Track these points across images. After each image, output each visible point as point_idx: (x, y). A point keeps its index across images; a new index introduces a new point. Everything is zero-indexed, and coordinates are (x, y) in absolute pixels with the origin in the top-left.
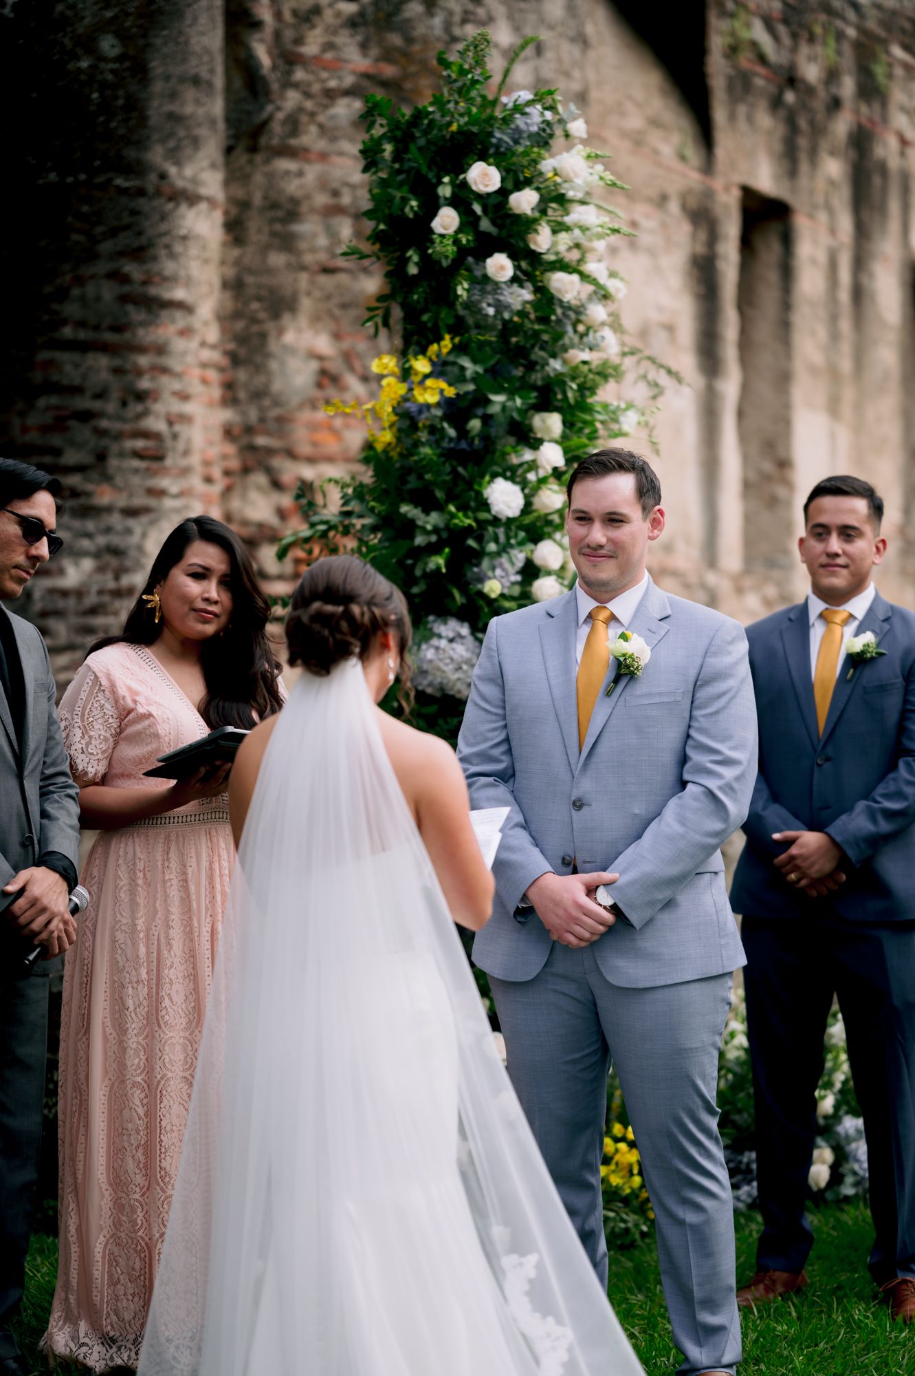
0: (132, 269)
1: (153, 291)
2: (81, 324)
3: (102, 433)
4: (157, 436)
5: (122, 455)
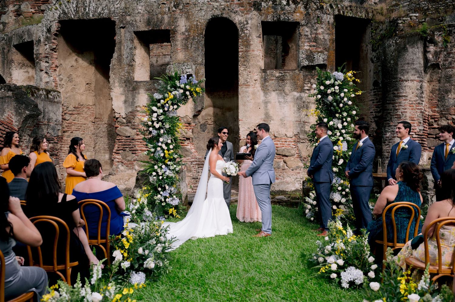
0: (396, 92)
1: (399, 95)
2: (389, 101)
3: (391, 115)
4: (400, 115)
5: (394, 118)
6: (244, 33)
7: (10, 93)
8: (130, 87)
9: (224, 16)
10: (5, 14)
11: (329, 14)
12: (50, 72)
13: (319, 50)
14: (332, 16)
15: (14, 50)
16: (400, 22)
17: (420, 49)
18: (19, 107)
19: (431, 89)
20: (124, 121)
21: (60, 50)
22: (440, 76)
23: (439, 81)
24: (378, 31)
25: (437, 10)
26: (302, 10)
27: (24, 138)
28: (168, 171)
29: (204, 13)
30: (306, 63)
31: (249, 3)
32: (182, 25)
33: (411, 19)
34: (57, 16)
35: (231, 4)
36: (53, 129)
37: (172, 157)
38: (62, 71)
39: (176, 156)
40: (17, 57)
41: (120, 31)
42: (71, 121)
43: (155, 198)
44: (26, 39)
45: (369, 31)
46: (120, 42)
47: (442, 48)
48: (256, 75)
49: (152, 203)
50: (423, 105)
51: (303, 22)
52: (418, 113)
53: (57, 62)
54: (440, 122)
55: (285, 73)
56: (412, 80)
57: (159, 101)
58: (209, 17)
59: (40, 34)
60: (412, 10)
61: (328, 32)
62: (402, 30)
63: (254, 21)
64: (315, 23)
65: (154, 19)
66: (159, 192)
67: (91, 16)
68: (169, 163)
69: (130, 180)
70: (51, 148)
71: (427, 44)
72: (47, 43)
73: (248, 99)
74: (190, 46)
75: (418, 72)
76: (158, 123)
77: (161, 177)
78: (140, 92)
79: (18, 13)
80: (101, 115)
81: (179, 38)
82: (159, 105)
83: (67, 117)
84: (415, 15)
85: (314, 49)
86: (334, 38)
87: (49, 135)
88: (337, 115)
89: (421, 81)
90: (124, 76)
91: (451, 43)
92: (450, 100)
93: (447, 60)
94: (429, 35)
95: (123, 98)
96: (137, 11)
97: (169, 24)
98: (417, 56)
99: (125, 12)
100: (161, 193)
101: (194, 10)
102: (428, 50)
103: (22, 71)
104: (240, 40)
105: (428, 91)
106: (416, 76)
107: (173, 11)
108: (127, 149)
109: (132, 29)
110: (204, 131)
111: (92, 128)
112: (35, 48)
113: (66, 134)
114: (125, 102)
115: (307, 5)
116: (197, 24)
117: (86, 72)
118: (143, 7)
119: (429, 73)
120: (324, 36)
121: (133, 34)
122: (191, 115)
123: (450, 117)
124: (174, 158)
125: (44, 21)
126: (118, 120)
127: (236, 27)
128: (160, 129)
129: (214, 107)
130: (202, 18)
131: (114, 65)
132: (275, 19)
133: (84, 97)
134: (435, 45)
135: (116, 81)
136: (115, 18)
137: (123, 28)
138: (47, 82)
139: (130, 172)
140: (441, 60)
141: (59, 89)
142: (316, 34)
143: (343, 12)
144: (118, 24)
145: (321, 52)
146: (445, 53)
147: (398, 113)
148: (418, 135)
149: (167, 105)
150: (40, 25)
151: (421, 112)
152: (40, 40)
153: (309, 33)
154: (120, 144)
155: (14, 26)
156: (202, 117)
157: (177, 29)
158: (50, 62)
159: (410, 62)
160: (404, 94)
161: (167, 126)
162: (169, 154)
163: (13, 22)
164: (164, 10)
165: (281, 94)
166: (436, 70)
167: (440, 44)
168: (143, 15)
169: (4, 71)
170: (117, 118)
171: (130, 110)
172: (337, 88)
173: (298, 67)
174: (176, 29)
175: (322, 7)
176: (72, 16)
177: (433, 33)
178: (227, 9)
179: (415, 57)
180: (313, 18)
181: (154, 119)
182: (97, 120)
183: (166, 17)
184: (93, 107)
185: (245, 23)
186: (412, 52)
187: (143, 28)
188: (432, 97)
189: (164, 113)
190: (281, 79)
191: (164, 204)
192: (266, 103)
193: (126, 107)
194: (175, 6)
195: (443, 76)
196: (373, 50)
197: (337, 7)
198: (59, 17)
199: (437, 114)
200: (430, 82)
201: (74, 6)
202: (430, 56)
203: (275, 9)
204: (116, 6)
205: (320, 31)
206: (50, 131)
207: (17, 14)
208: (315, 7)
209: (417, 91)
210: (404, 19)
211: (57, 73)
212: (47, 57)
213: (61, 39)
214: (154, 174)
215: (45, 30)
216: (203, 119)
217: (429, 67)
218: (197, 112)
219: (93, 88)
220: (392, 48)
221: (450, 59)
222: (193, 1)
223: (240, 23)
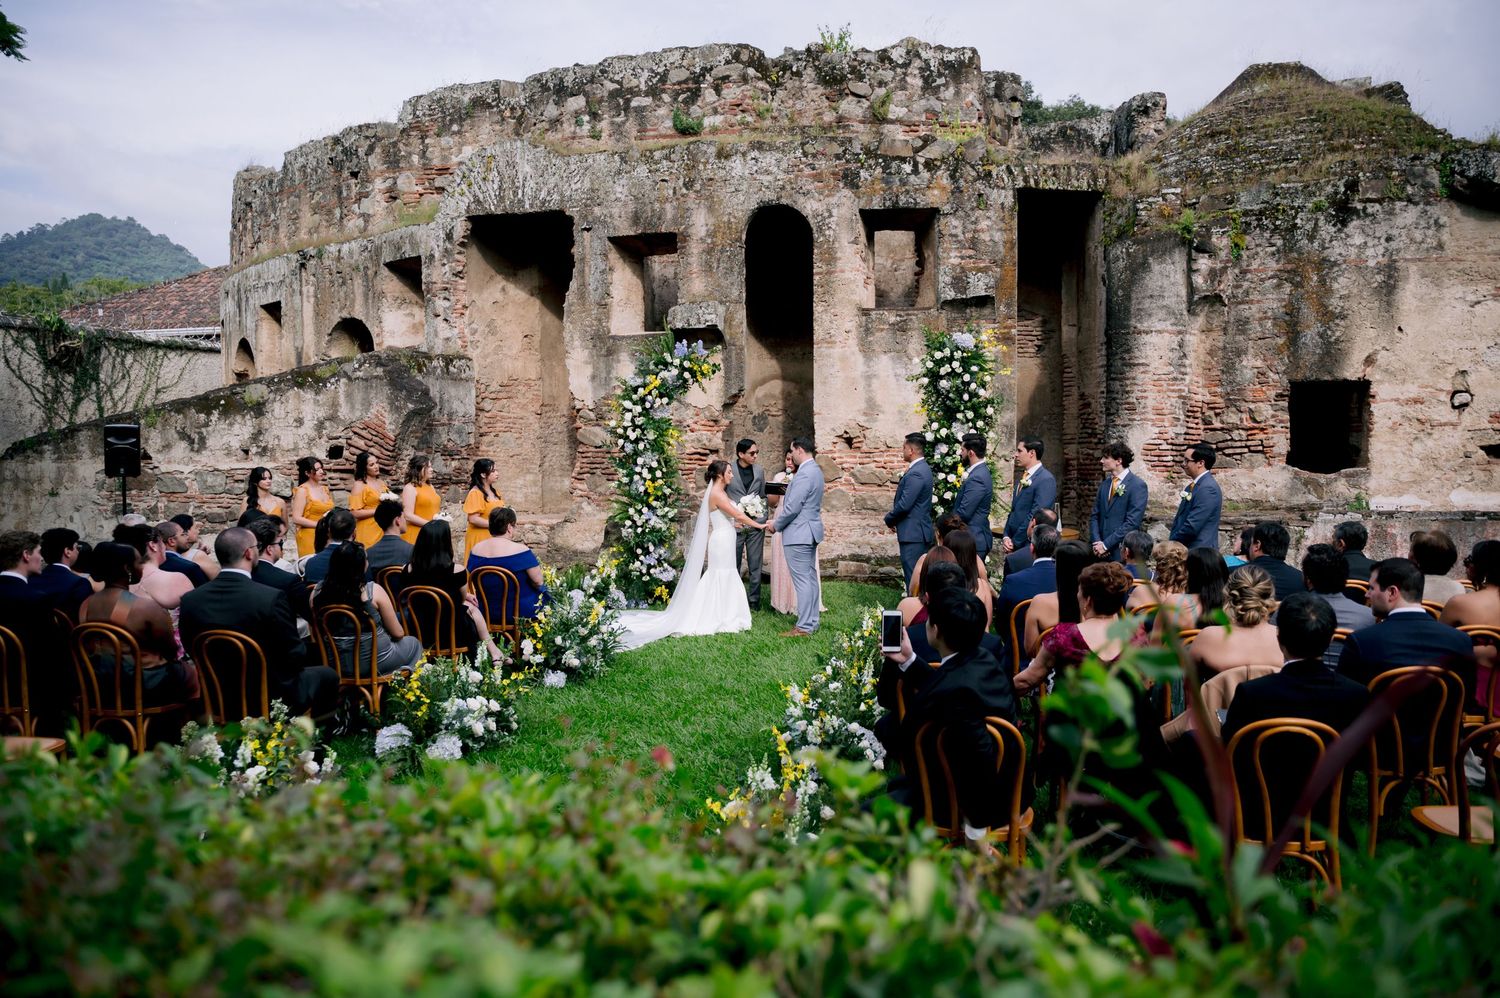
0: (1126, 356)
1: (1131, 361)
3: (1120, 403)
4: (1133, 403)
5: (1123, 409)
6: (824, 235)
7: (380, 371)
8: (601, 348)
9: (784, 201)
10: (366, 197)
11: (1003, 188)
12: (452, 318)
13: (982, 265)
14: (1011, 192)
15: (385, 272)
16: (1141, 206)
17: (1177, 265)
18: (396, 397)
19: (1208, 346)
20: (592, 415)
21: (472, 274)
22: (1226, 319)
23: (1225, 330)
24: (1114, 218)
25: (1228, 174)
26: (945, 181)
27: (405, 452)
28: (654, 518)
29: (742, 198)
30: (950, 294)
31: (834, 174)
32: (700, 223)
33: (1164, 199)
34: (463, 207)
35: (797, 176)
36: (459, 432)
37: (660, 493)
38: (475, 315)
39: (668, 491)
40: (391, 285)
41: (582, 236)
42: (494, 412)
43: (631, 567)
44: (409, 253)
45: (1099, 215)
46: (583, 260)
47: (1228, 261)
48: (850, 322)
49: (625, 579)
50: (1187, 382)
51: (946, 208)
52: (1173, 400)
53: (465, 299)
54: (1225, 418)
55: (908, 315)
56: (1159, 332)
57: (635, 390)
58: (753, 205)
59: (433, 244)
60: (1181, 173)
61: (1002, 225)
62: (1145, 225)
63: (844, 210)
64: (972, 209)
65: (645, 211)
66: (637, 557)
67: (527, 206)
68: (654, 504)
70: (456, 469)
71: (1194, 253)
72: (445, 261)
73: (832, 371)
74: (715, 265)
75: (1174, 314)
76: (634, 431)
77: (639, 530)
78: (621, 358)
79: (393, 195)
80: (554, 398)
81: (695, 249)
82: (634, 397)
83: (487, 405)
84: (1173, 190)
85: (969, 263)
86: (1015, 237)
87: (450, 444)
88: (960, 416)
89: (1180, 333)
90: (590, 327)
91: (1247, 249)
92: (1245, 371)
93: (1241, 286)
94: (1198, 234)
95: (589, 371)
96: (613, 197)
97: (675, 221)
98: (1172, 279)
99: (592, 199)
100: (642, 558)
101: (724, 193)
102: (1194, 267)
103: (401, 312)
104: (815, 251)
105: (1202, 351)
106: (1168, 323)
107: (683, 196)
108: (598, 472)
109: (605, 233)
110: (761, 430)
111: (537, 425)
112: (425, 271)
113: (485, 439)
114: (593, 378)
115: (955, 170)
116: (729, 222)
117: (522, 312)
118: (625, 188)
119: (1203, 315)
120: (991, 236)
121: (607, 243)
122: (718, 406)
123: (1244, 406)
124: (664, 494)
125: (440, 218)
126: (581, 413)
127: (808, 224)
128: (637, 441)
129: (784, 378)
130: (740, 207)
131: (571, 305)
132: (888, 203)
133: (519, 364)
134: (1210, 256)
135: (576, 337)
136: (572, 211)
137: (588, 230)
138: (448, 339)
140: (1225, 288)
141: (470, 352)
142: (975, 231)
143: (1037, 182)
144: (579, 224)
145: (984, 270)
146: (1237, 271)
147: (1131, 400)
148: (1172, 444)
149: (650, 398)
150: (432, 225)
151: (1180, 397)
152: (432, 256)
153: (959, 231)
154: (585, 460)
155: (384, 223)
156: (757, 400)
157: (692, 231)
158: (452, 298)
159: (1156, 293)
160: (1141, 361)
161: (651, 435)
162: (655, 488)
163: (384, 213)
164: (665, 192)
165: (900, 358)
166: (1217, 306)
167: (1223, 254)
168: (625, 204)
169: (368, 313)
170: (578, 410)
171: (603, 394)
172: (956, 364)
173: (938, 300)
174: (689, 231)
175: (989, 174)
176: (493, 208)
177: (1208, 230)
178: (788, 187)
179: (1166, 283)
180: (969, 199)
181: (627, 423)
182: (547, 409)
183: (668, 207)
184: (538, 382)
185: (826, 214)
186: (1161, 273)
187: (626, 230)
188: (1210, 363)
189: (646, 412)
190: (901, 328)
191: (646, 578)
192: (869, 377)
193: (595, 389)
194: (688, 185)
195: (1232, 319)
197: (1023, 171)
198: (467, 211)
199: (1219, 400)
200: (1207, 331)
201: (496, 187)
202: (1199, 280)
203: (887, 183)
204: (574, 187)
205: (984, 224)
206: (454, 436)
207: (391, 197)
208: (974, 174)
209: (1170, 354)
210: (1150, 200)
211: (466, 319)
212: (446, 289)
213: (474, 252)
214: (628, 523)
215: (443, 236)
216: (759, 406)
217: (1197, 303)
218: (729, 398)
219: (536, 344)
220: (1121, 264)
221: (1246, 285)
222: (722, 173)
223: (816, 216)
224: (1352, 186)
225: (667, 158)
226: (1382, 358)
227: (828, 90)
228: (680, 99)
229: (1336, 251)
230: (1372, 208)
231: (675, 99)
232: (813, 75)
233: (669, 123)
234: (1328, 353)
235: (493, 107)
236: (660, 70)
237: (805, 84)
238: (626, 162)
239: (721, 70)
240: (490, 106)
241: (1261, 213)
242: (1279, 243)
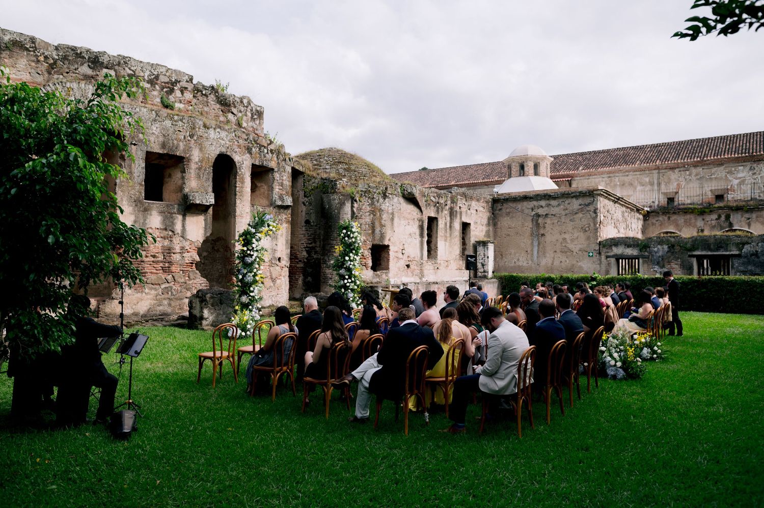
6: (241, 171)
8: (140, 207)
9: (228, 153)
11: (289, 166)
13: (284, 193)
14: (290, 168)
16: (337, 183)
17: (350, 204)
24: (311, 183)
26: (275, 159)
29: (214, 148)
30: (279, 203)
31: (244, 147)
32: (196, 155)
33: (343, 182)
35: (233, 144)
41: (131, 147)
45: (301, 180)
46: (131, 159)
48: (248, 209)
51: (276, 169)
58: (218, 152)
61: (288, 179)
62: (339, 189)
63: (247, 162)
64: (282, 171)
65: (169, 143)
69: (139, 303)
71: (353, 201)
74: (202, 176)
78: (153, 213)
81: (193, 166)
85: (282, 192)
86: (291, 184)
90: (134, 195)
91: (361, 202)
95: (132, 218)
96: (151, 132)
97: (184, 151)
98: (348, 207)
101: (207, 144)
104: (237, 177)
107: (188, 140)
109: (145, 149)
115: (278, 156)
116: (208, 158)
118: (158, 129)
120: (286, 183)
121: (144, 154)
122: (201, 240)
127: (235, 165)
130: (213, 152)
132: (260, 163)
134: (356, 203)
135: (125, 199)
136: (125, 133)
137: (135, 144)
139: (139, 295)
142: (283, 180)
143: (295, 166)
144: (129, 140)
145: (287, 195)
146: (359, 209)
153: (278, 179)
157: (192, 158)
164: (180, 136)
168: (158, 137)
173: (272, 204)
174: (191, 158)
175: (286, 159)
177: (356, 195)
178: (230, 148)
180: (281, 167)
183: (181, 144)
185: (242, 163)
186: (346, 205)
187: (156, 149)
194: (191, 136)
196: (305, 196)
197: (293, 160)
202: (355, 210)
203: (260, 155)
205: (285, 178)
208: (282, 158)
217: (355, 217)
218: (206, 238)
220: (337, 201)
221: (361, 213)
222: (206, 135)
223: (239, 163)
224: (386, 189)
225: (181, 120)
226: (392, 239)
227: (223, 108)
228: (165, 90)
229: (383, 207)
230: (390, 196)
231: (162, 90)
232: (215, 99)
233: (158, 100)
234: (381, 237)
235: (30, 51)
236: (156, 73)
237: (209, 101)
238: (159, 116)
239: (184, 84)
240: (27, 49)
241: (365, 192)
242: (370, 202)
